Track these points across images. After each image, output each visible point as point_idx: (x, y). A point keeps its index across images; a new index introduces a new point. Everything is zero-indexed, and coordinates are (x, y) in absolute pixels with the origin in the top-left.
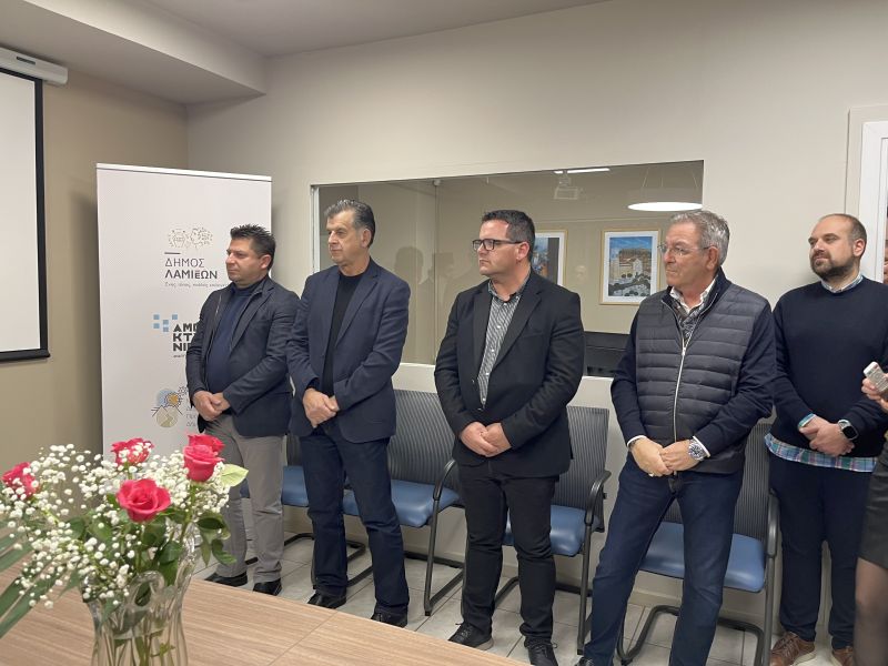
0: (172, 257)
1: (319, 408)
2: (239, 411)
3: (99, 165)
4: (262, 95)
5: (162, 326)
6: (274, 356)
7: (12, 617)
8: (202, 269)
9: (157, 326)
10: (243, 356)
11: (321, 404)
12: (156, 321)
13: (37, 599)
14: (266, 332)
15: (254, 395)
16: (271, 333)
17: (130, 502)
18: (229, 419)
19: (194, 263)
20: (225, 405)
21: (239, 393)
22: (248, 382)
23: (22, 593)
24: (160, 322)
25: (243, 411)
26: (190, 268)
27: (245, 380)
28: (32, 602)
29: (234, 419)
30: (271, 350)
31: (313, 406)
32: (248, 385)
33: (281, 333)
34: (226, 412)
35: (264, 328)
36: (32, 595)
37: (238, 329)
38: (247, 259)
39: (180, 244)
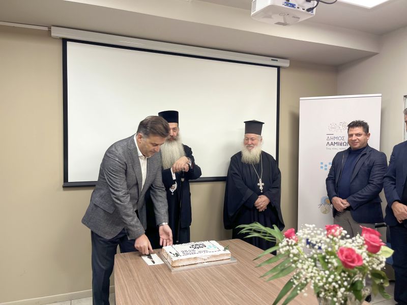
0: (330, 136)
1: (403, 213)
2: (354, 209)
3: (301, 98)
4: (377, 54)
5: (324, 167)
6: (374, 183)
7: (291, 296)
8: (343, 141)
9: (322, 167)
10: (357, 183)
11: (403, 210)
12: (322, 165)
13: (300, 290)
14: (369, 171)
15: (363, 202)
16: (371, 173)
17: (344, 258)
18: (348, 212)
19: (340, 138)
20: (348, 205)
21: (355, 200)
22: (360, 195)
23: (294, 286)
24: (323, 166)
25: (356, 209)
26: (338, 141)
27: (358, 194)
28: (299, 292)
29: (351, 212)
30: (372, 180)
31: (399, 211)
32: (360, 196)
33: (377, 172)
34: (348, 209)
35: (368, 170)
36: (299, 288)
37: (355, 170)
38: (362, 136)
39: (333, 130)
